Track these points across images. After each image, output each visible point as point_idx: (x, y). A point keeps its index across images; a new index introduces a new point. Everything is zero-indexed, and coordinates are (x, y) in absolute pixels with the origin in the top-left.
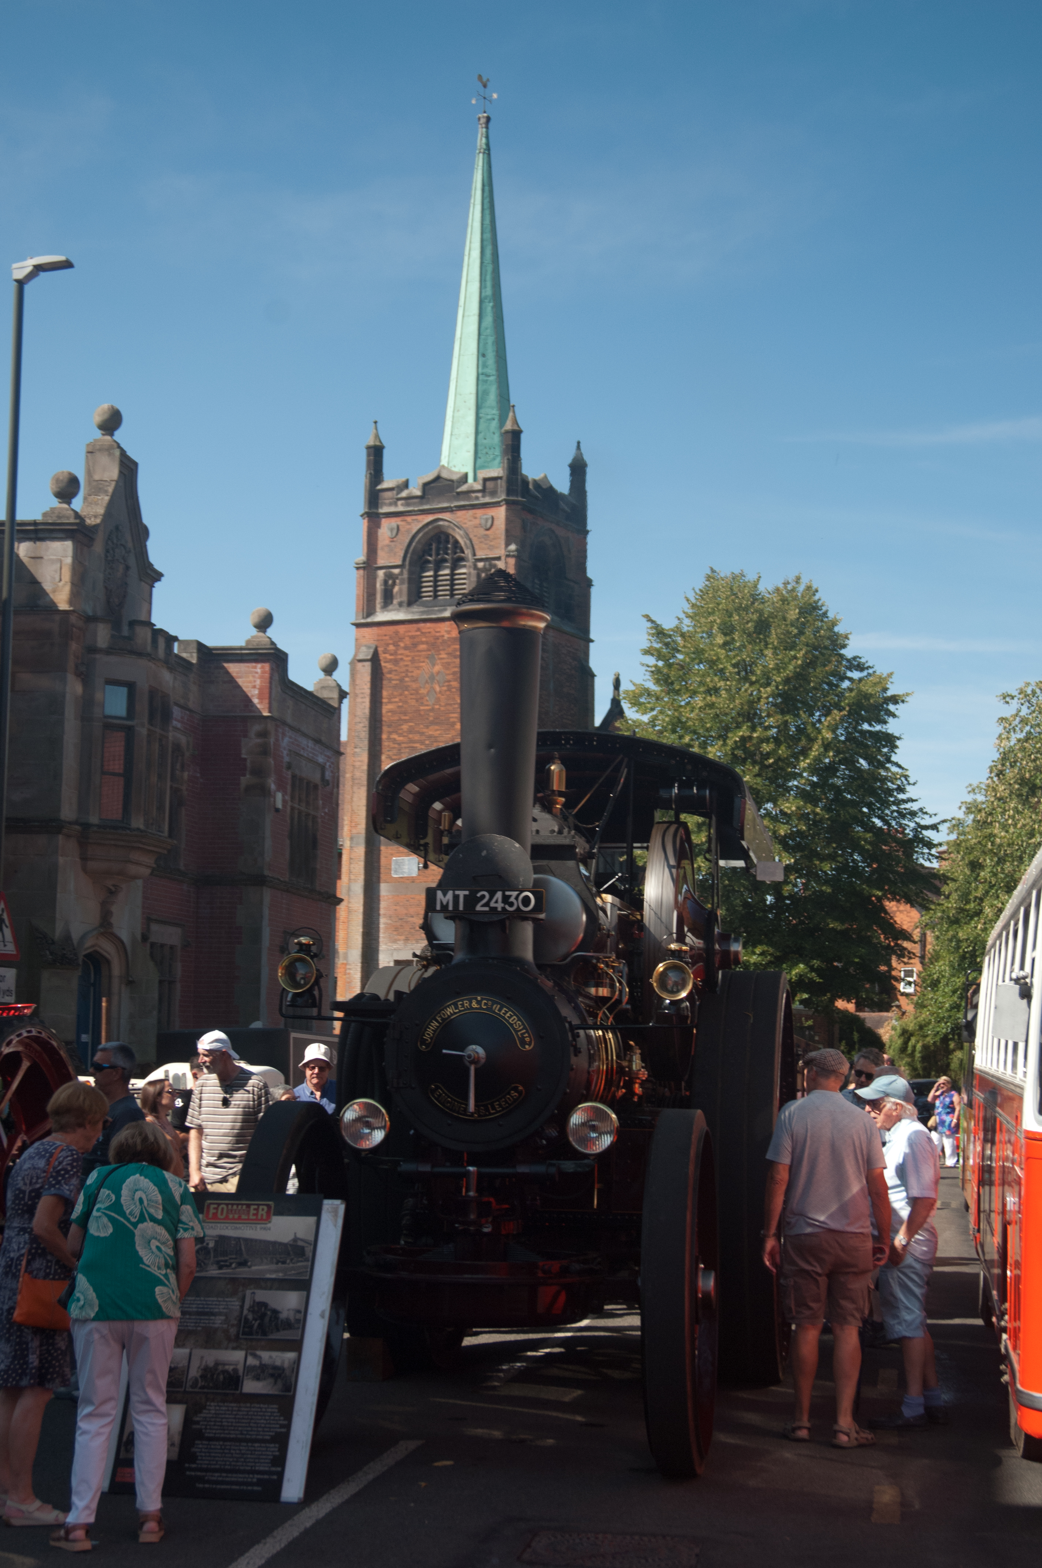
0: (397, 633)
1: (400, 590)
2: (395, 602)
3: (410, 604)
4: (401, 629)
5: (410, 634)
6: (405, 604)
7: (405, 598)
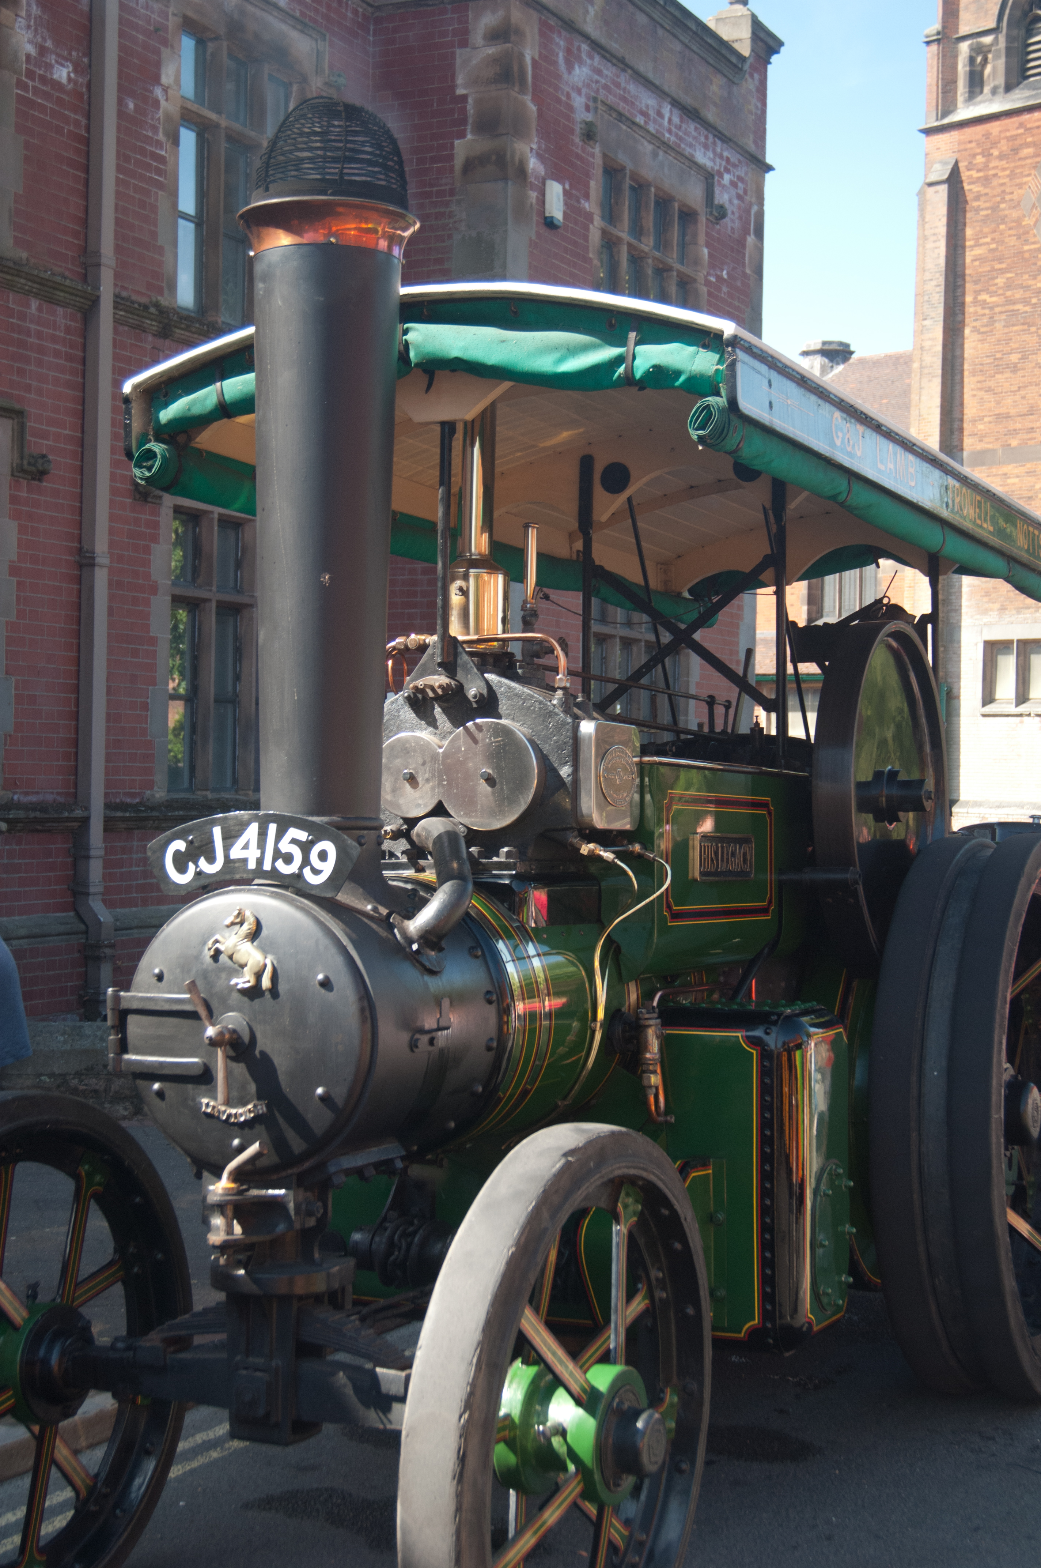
0: (987, 135)
1: (994, 69)
2: (987, 89)
3: (1008, 88)
4: (994, 127)
5: (1008, 134)
6: (1001, 90)
7: (1001, 80)
